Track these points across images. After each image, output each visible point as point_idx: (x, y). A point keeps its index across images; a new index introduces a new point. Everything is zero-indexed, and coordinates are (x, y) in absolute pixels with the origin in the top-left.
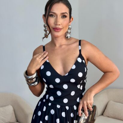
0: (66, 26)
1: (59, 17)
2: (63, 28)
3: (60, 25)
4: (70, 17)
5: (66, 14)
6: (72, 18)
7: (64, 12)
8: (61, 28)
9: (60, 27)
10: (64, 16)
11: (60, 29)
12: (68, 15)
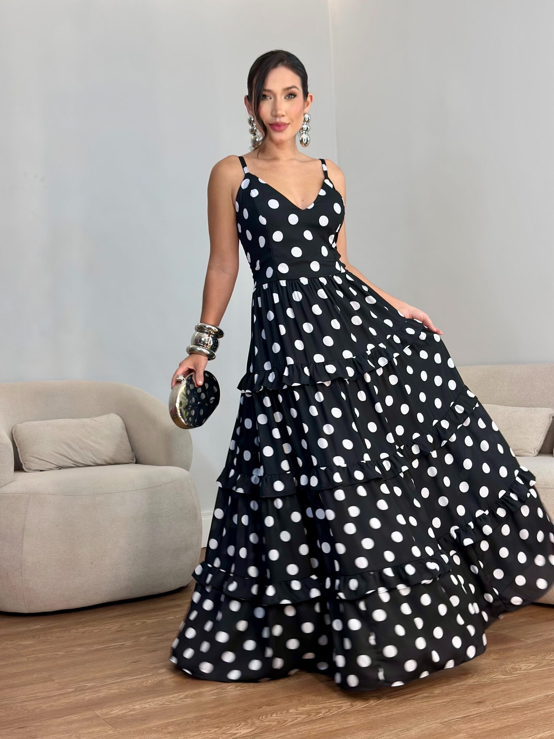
0: (298, 117)
1: (281, 98)
2: (292, 121)
3: (283, 116)
4: (306, 94)
5: (294, 90)
6: (311, 97)
7: (289, 85)
8: (287, 122)
9: (284, 120)
10: (291, 95)
11: (286, 125)
12: (299, 92)
